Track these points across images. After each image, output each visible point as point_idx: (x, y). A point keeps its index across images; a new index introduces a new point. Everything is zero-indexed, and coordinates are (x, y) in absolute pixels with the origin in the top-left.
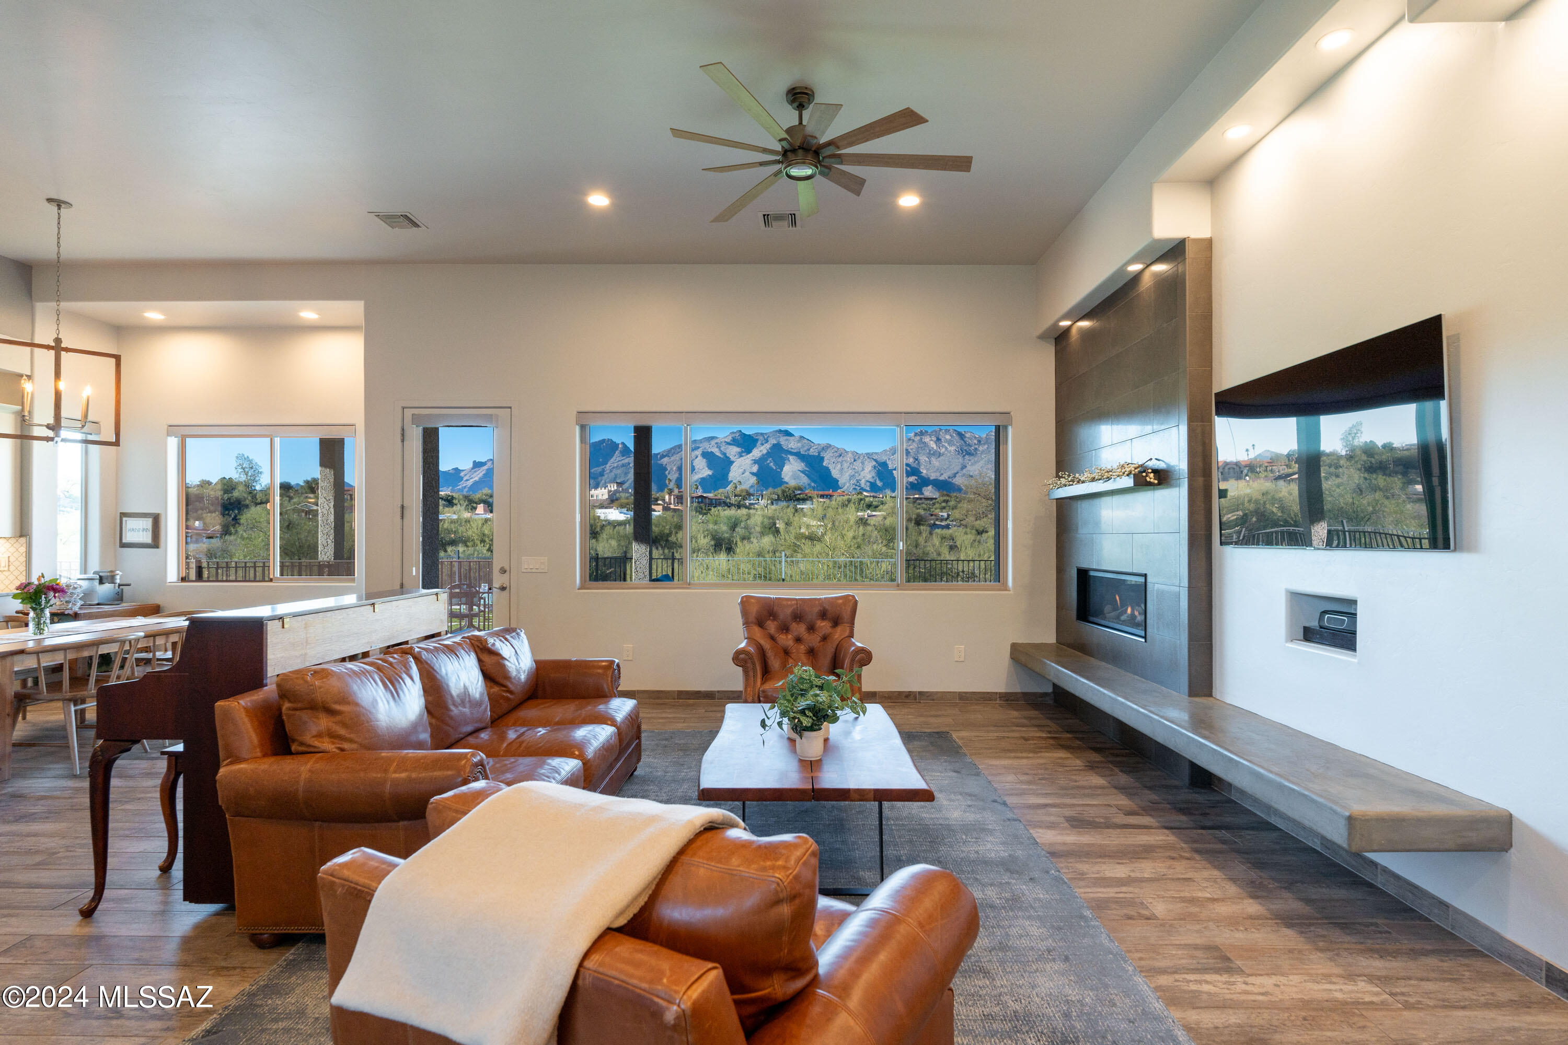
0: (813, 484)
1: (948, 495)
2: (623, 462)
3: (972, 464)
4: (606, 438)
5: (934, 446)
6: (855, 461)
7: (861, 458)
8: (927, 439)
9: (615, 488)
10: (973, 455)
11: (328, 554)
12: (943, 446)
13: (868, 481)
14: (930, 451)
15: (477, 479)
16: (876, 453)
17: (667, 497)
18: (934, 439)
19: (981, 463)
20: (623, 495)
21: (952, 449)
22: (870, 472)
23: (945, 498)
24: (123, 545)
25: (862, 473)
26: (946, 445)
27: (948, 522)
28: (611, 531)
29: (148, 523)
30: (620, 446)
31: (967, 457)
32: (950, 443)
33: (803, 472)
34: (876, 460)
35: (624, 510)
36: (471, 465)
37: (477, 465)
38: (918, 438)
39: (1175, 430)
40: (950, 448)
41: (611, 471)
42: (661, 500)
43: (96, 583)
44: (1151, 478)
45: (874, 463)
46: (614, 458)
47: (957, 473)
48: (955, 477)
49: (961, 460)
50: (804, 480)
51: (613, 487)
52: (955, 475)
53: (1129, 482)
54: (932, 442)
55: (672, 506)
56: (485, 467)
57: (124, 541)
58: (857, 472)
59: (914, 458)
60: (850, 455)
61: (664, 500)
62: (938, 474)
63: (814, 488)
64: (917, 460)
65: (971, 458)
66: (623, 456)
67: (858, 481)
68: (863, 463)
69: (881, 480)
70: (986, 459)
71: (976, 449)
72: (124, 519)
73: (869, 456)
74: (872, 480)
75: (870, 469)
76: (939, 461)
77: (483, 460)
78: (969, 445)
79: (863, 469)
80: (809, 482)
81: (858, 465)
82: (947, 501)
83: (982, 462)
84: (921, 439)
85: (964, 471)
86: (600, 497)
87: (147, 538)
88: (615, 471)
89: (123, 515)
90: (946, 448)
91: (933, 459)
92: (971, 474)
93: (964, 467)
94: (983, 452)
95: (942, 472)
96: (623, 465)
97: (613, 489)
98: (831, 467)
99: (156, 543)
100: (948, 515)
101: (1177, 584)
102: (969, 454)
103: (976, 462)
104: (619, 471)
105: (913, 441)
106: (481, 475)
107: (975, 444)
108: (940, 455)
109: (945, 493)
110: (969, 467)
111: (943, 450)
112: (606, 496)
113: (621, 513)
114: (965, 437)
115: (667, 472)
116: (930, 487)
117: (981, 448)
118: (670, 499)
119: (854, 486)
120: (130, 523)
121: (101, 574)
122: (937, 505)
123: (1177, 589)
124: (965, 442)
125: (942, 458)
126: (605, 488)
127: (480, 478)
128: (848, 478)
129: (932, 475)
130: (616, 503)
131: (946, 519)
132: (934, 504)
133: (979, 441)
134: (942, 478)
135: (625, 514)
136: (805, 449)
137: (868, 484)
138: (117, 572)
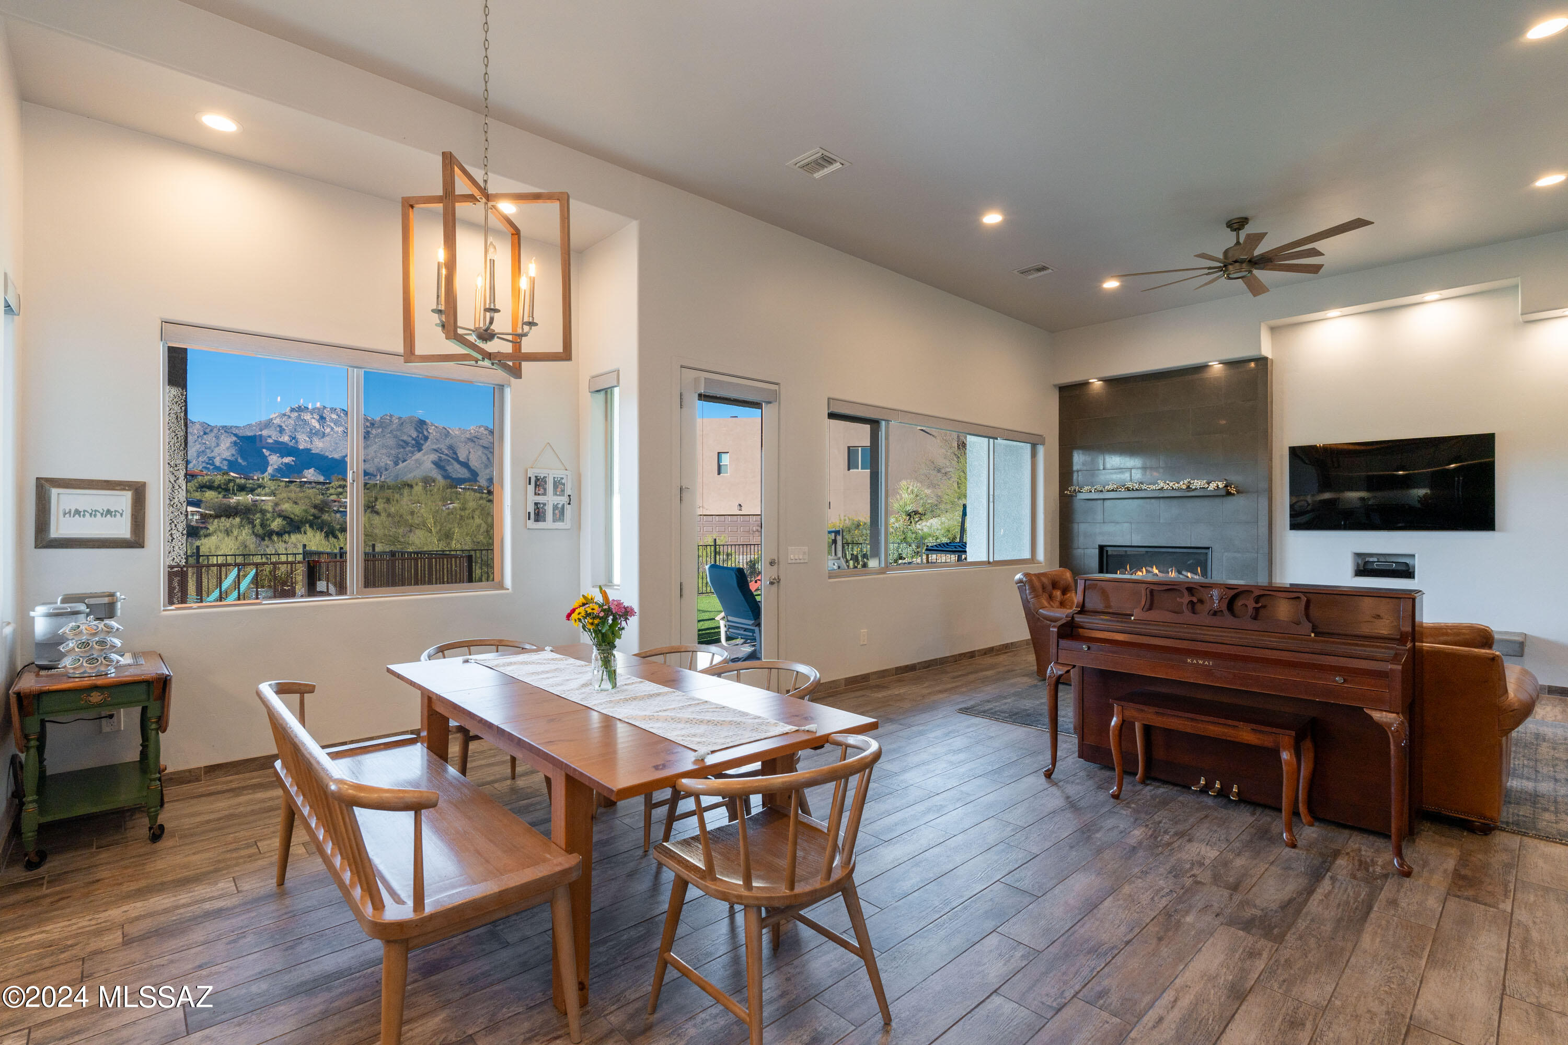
5: (317, 426)
6: (205, 433)
7: (215, 431)
8: (307, 417)
12: (328, 426)
13: (225, 460)
14: (311, 430)
16: (236, 427)
18: (317, 417)
22: (228, 448)
25: (216, 449)
26: (332, 425)
29: (124, 501)
32: (336, 422)
34: (236, 435)
38: (296, 414)
40: (336, 429)
44: (1233, 491)
45: (234, 439)
54: (313, 421)
57: (53, 535)
58: (209, 448)
59: (290, 436)
60: (198, 426)
64: (294, 438)
67: (210, 459)
68: (217, 438)
69: (242, 458)
70: (381, 443)
72: (48, 491)
73: (227, 430)
74: (233, 459)
75: (228, 445)
76: (323, 443)
79: (218, 445)
81: (210, 439)
84: (300, 415)
89: (42, 483)
90: (332, 429)
91: (315, 439)
99: (136, 541)
101: (1254, 551)
105: (289, 417)
108: (324, 435)
111: (328, 430)
116: (312, 471)
117: (374, 432)
119: (204, 465)
120: (66, 500)
122: (332, 491)
123: (1254, 555)
125: (326, 439)
128: (195, 454)
132: (328, 489)
133: (372, 425)
137: (226, 463)
138: (118, 594)
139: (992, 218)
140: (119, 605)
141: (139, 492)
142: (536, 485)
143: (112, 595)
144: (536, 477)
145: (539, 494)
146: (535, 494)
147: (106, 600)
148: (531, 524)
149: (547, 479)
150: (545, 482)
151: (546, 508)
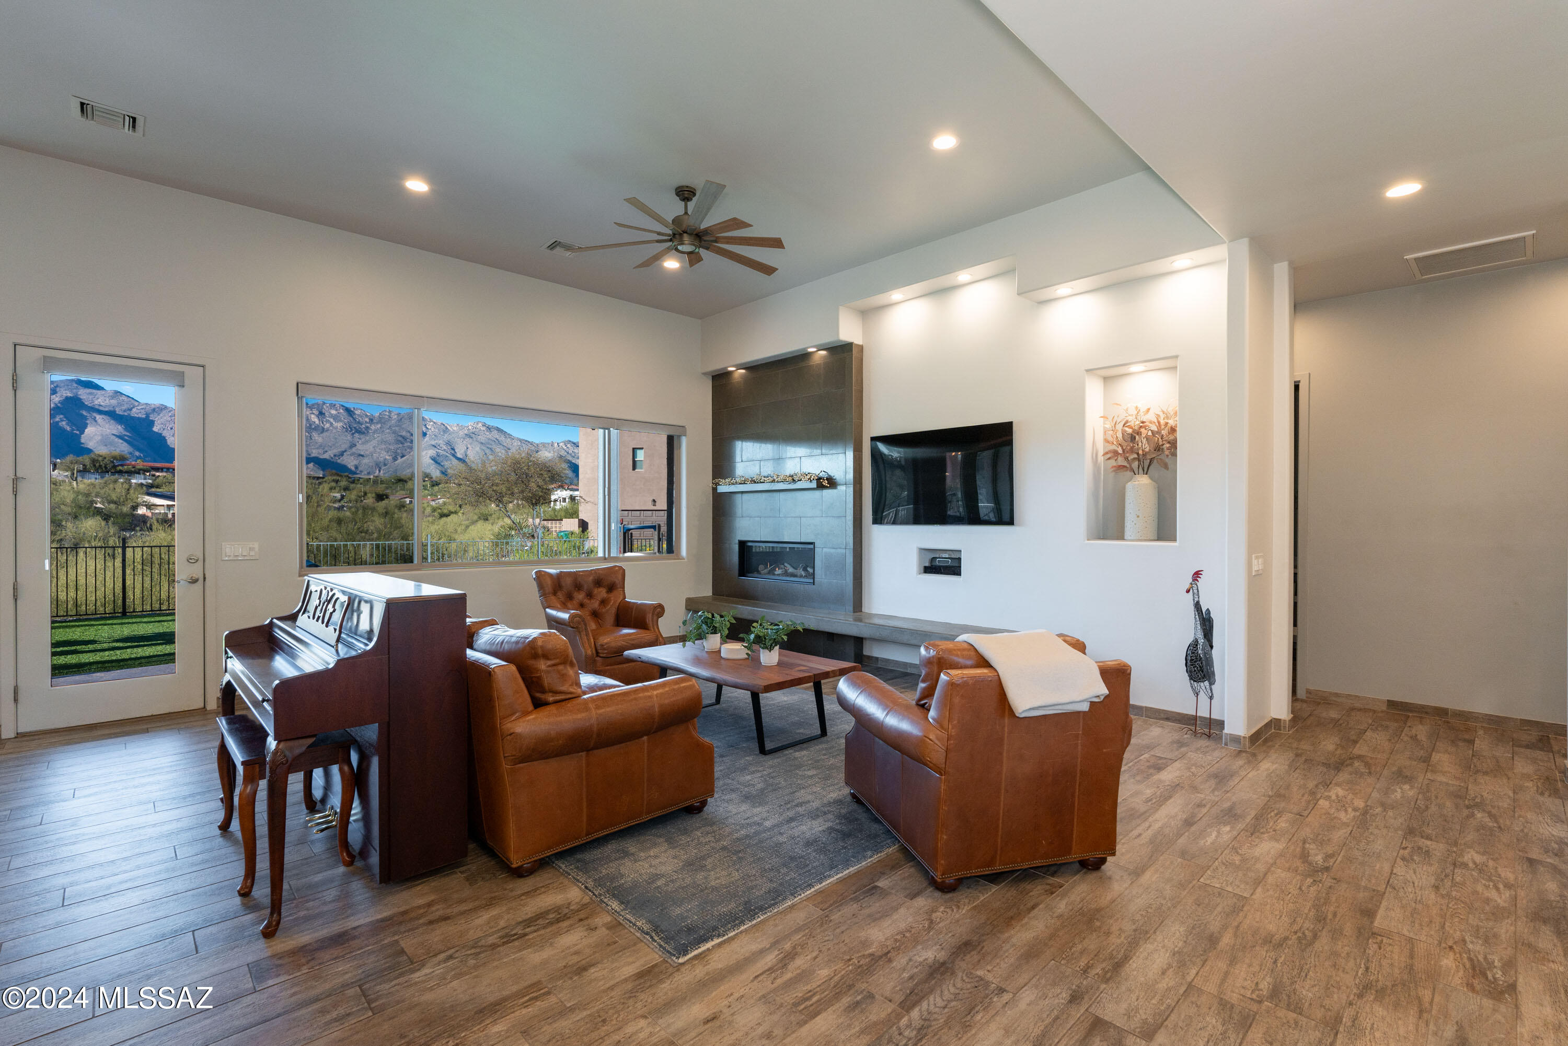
0: (137, 454)
1: (338, 475)
3: (363, 443)
10: (363, 433)
12: (328, 421)
19: (374, 443)
21: (339, 425)
23: (335, 478)
26: (332, 420)
27: (342, 503)
31: (357, 435)
32: (336, 418)
33: (120, 437)
39: (841, 456)
44: (825, 483)
47: (345, 451)
48: (342, 455)
49: (349, 437)
50: (123, 448)
52: (342, 454)
53: (814, 485)
54: (313, 416)
62: (321, 451)
63: (138, 458)
65: (362, 436)
70: (380, 438)
71: (367, 428)
78: (359, 422)
80: (131, 450)
82: (337, 481)
83: (374, 441)
85: (354, 450)
90: (331, 424)
92: (362, 453)
93: (353, 445)
94: (375, 431)
95: (326, 449)
98: (165, 433)
100: (343, 497)
101: (844, 547)
102: (359, 432)
103: (367, 442)
107: (366, 422)
108: (323, 430)
109: (334, 471)
110: (359, 446)
111: (328, 425)
114: (355, 414)
117: (373, 427)
123: (844, 551)
124: (354, 419)
125: (325, 434)
129: (314, 451)
131: (340, 501)
133: (371, 420)
134: (326, 456)
136: (124, 408)
139: (417, 185)
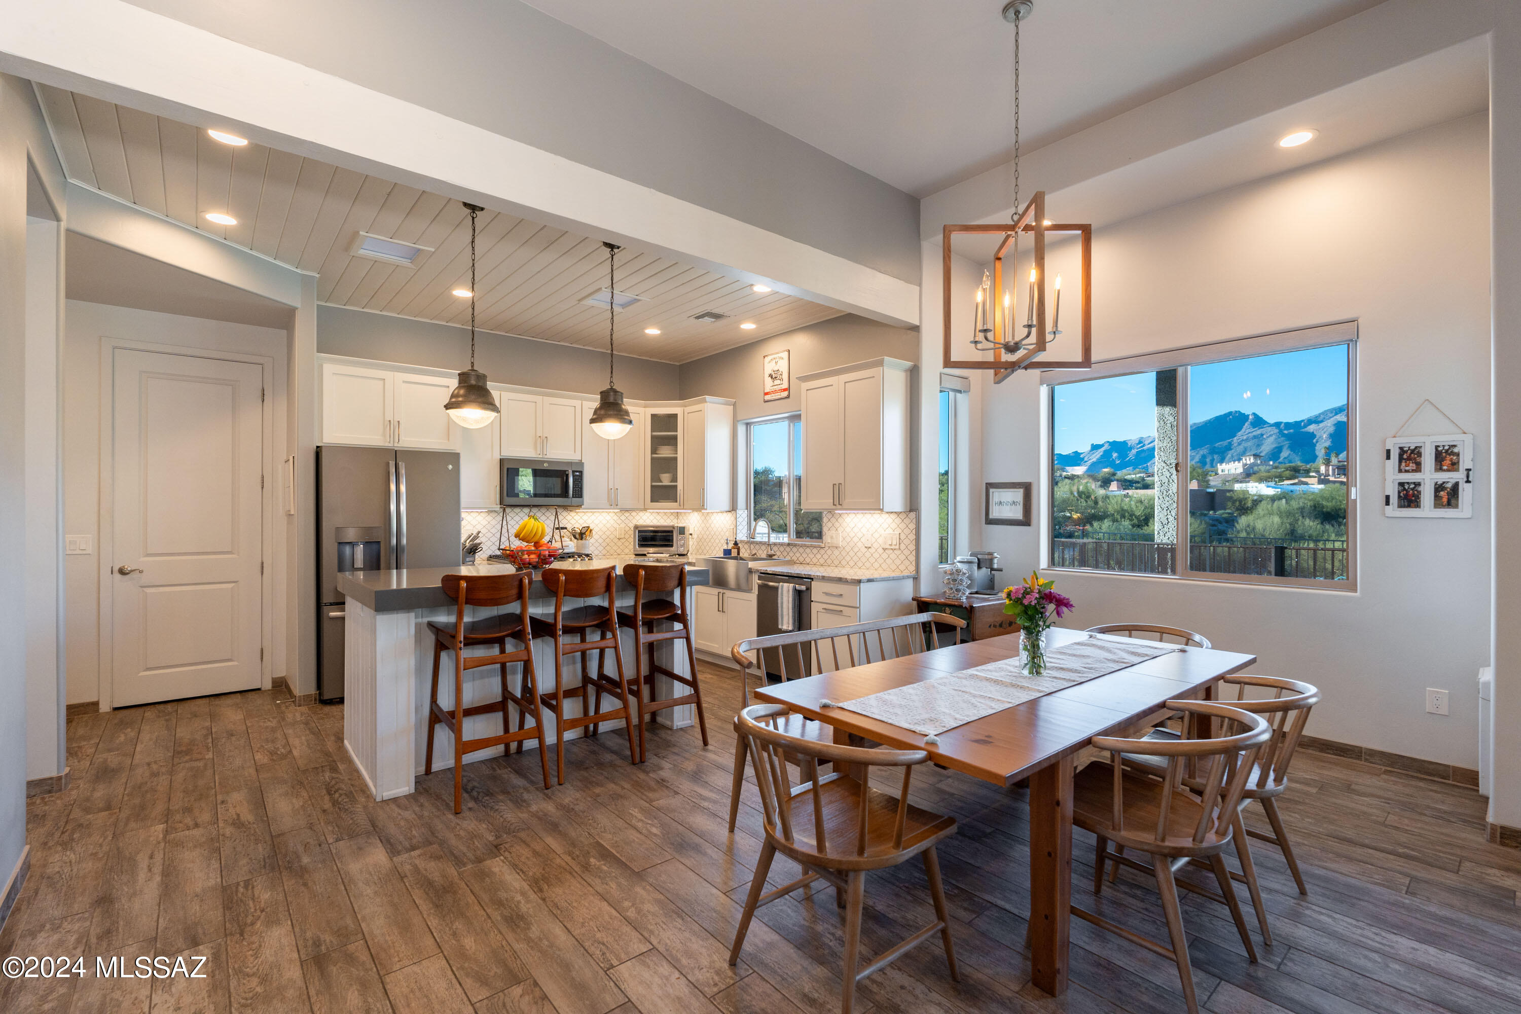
2: (1254, 433)
4: (1233, 410)
9: (1252, 461)
11: (1169, 534)
15: (1094, 460)
17: (1323, 469)
20: (1263, 468)
24: (990, 522)
28: (1269, 506)
29: (1018, 494)
30: (1251, 417)
35: (1272, 484)
36: (1089, 448)
37: (1095, 447)
41: (1239, 444)
42: (1313, 472)
43: (975, 567)
46: (1243, 430)
51: (1250, 460)
55: (1332, 478)
56: (1103, 449)
57: (991, 517)
61: (1318, 472)
66: (1254, 427)
72: (991, 490)
77: (1101, 443)
86: (1233, 471)
87: (1017, 513)
88: (1244, 444)
89: (989, 486)
96: (1255, 437)
97: (1248, 462)
99: (1026, 521)
104: (1249, 444)
106: (1098, 456)
112: (1240, 470)
113: (1268, 487)
115: (1315, 441)
118: (1327, 470)
120: (997, 495)
121: (979, 556)
126: (1239, 462)
127: (1098, 459)
130: (1254, 477)
135: (1273, 487)
138: (995, 554)
140: (996, 561)
141: (1028, 489)
142: (1401, 459)
143: (991, 554)
144: (1401, 448)
145: (1406, 471)
146: (1400, 471)
147: (990, 557)
148: (1393, 510)
149: (1422, 450)
150: (1420, 454)
151: (1421, 489)
